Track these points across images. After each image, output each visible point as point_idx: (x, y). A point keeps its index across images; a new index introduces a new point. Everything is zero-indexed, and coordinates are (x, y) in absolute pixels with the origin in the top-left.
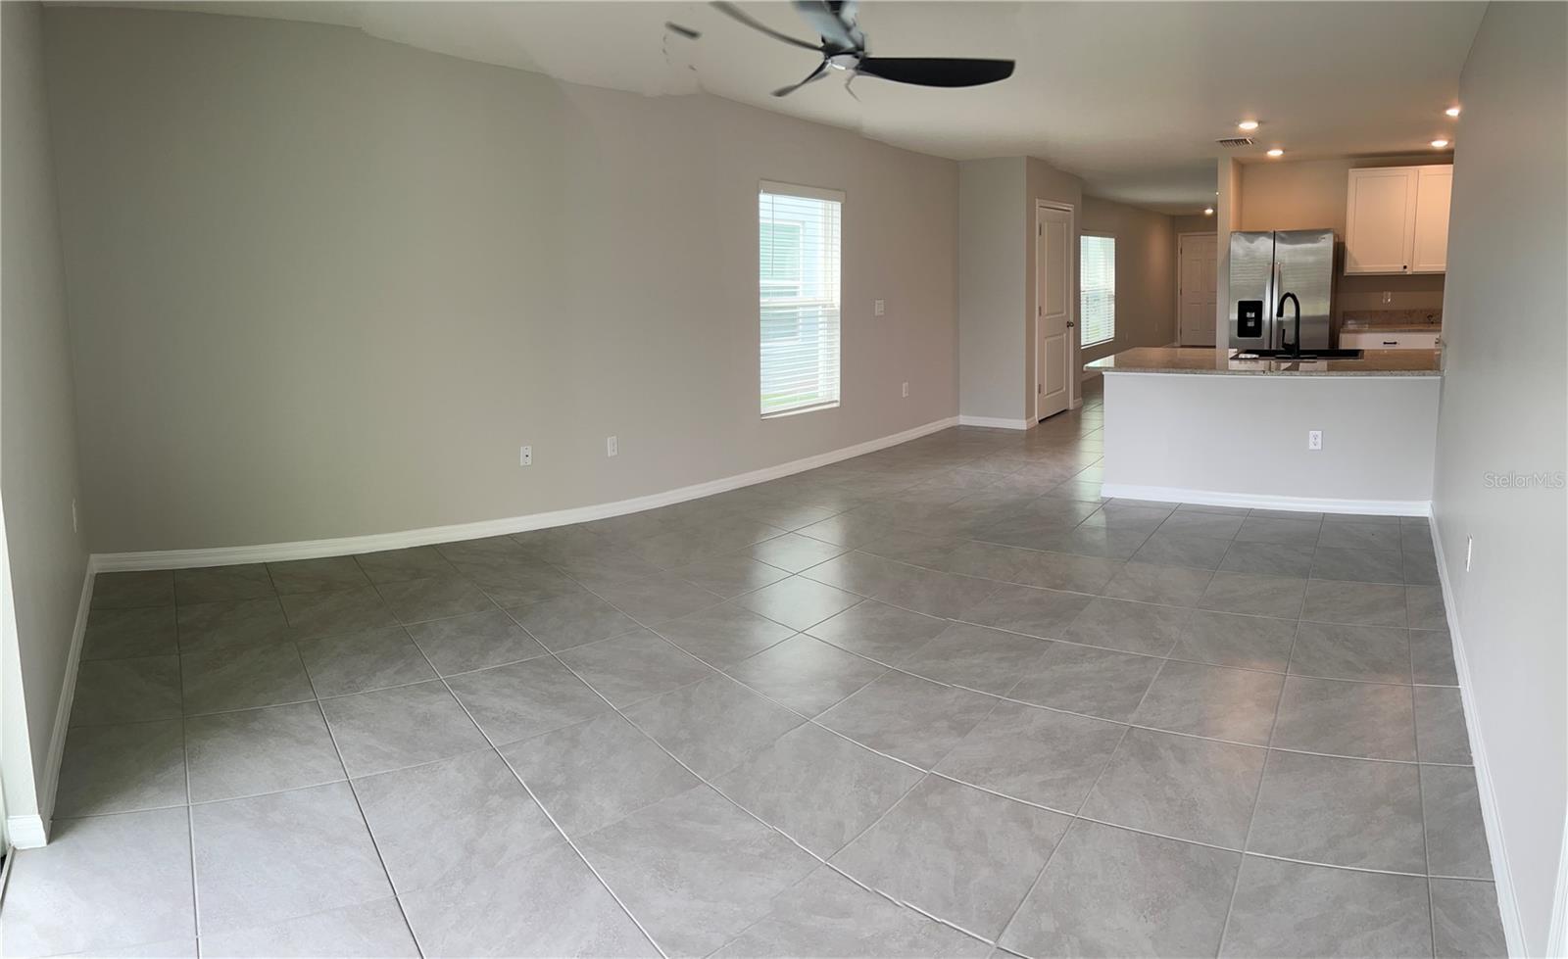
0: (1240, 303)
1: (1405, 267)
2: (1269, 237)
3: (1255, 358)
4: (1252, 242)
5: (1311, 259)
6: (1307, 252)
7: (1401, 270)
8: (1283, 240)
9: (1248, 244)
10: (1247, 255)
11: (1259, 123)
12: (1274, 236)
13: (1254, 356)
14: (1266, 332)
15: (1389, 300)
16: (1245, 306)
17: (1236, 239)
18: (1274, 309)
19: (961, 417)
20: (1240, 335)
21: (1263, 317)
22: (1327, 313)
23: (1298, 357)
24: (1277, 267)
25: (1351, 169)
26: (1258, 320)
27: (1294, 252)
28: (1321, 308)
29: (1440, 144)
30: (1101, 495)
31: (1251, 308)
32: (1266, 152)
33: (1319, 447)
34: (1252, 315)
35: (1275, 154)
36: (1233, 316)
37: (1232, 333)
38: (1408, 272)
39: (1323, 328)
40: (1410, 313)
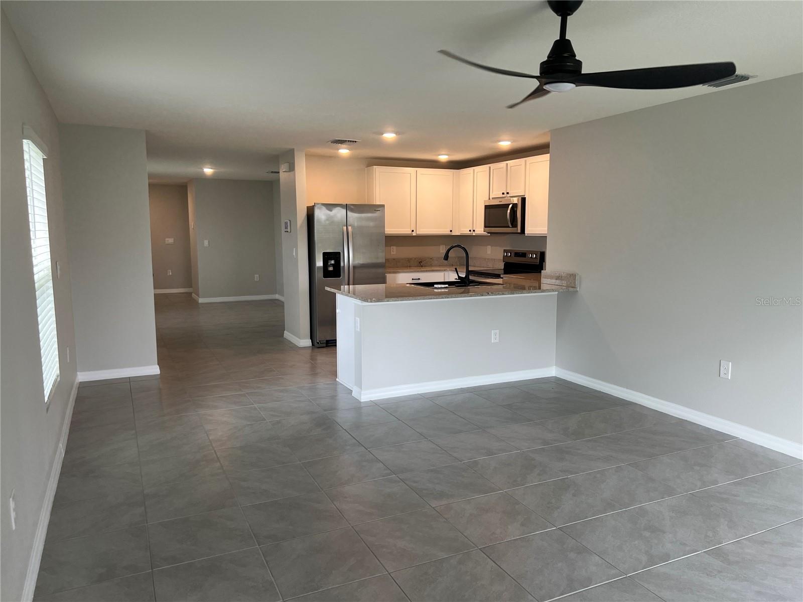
0: (324, 254)
1: (413, 231)
2: (343, 208)
3: (447, 287)
4: (331, 211)
5: (371, 224)
6: (368, 219)
7: (410, 232)
8: (352, 211)
9: (328, 212)
10: (327, 220)
11: (396, 134)
12: (346, 207)
13: (447, 286)
14: (345, 275)
15: (395, 252)
16: (327, 256)
17: (320, 208)
18: (350, 258)
19: (78, 373)
20: (325, 276)
21: (342, 264)
22: (384, 261)
23: (468, 285)
24: (350, 228)
25: (375, 167)
26: (337, 266)
27: (360, 219)
28: (379, 257)
29: (443, 158)
30: (362, 401)
31: (332, 258)
32: (338, 149)
33: (497, 341)
34: (333, 262)
35: (344, 151)
36: (319, 263)
37: (319, 275)
38: (414, 234)
39: (380, 270)
40: (409, 260)
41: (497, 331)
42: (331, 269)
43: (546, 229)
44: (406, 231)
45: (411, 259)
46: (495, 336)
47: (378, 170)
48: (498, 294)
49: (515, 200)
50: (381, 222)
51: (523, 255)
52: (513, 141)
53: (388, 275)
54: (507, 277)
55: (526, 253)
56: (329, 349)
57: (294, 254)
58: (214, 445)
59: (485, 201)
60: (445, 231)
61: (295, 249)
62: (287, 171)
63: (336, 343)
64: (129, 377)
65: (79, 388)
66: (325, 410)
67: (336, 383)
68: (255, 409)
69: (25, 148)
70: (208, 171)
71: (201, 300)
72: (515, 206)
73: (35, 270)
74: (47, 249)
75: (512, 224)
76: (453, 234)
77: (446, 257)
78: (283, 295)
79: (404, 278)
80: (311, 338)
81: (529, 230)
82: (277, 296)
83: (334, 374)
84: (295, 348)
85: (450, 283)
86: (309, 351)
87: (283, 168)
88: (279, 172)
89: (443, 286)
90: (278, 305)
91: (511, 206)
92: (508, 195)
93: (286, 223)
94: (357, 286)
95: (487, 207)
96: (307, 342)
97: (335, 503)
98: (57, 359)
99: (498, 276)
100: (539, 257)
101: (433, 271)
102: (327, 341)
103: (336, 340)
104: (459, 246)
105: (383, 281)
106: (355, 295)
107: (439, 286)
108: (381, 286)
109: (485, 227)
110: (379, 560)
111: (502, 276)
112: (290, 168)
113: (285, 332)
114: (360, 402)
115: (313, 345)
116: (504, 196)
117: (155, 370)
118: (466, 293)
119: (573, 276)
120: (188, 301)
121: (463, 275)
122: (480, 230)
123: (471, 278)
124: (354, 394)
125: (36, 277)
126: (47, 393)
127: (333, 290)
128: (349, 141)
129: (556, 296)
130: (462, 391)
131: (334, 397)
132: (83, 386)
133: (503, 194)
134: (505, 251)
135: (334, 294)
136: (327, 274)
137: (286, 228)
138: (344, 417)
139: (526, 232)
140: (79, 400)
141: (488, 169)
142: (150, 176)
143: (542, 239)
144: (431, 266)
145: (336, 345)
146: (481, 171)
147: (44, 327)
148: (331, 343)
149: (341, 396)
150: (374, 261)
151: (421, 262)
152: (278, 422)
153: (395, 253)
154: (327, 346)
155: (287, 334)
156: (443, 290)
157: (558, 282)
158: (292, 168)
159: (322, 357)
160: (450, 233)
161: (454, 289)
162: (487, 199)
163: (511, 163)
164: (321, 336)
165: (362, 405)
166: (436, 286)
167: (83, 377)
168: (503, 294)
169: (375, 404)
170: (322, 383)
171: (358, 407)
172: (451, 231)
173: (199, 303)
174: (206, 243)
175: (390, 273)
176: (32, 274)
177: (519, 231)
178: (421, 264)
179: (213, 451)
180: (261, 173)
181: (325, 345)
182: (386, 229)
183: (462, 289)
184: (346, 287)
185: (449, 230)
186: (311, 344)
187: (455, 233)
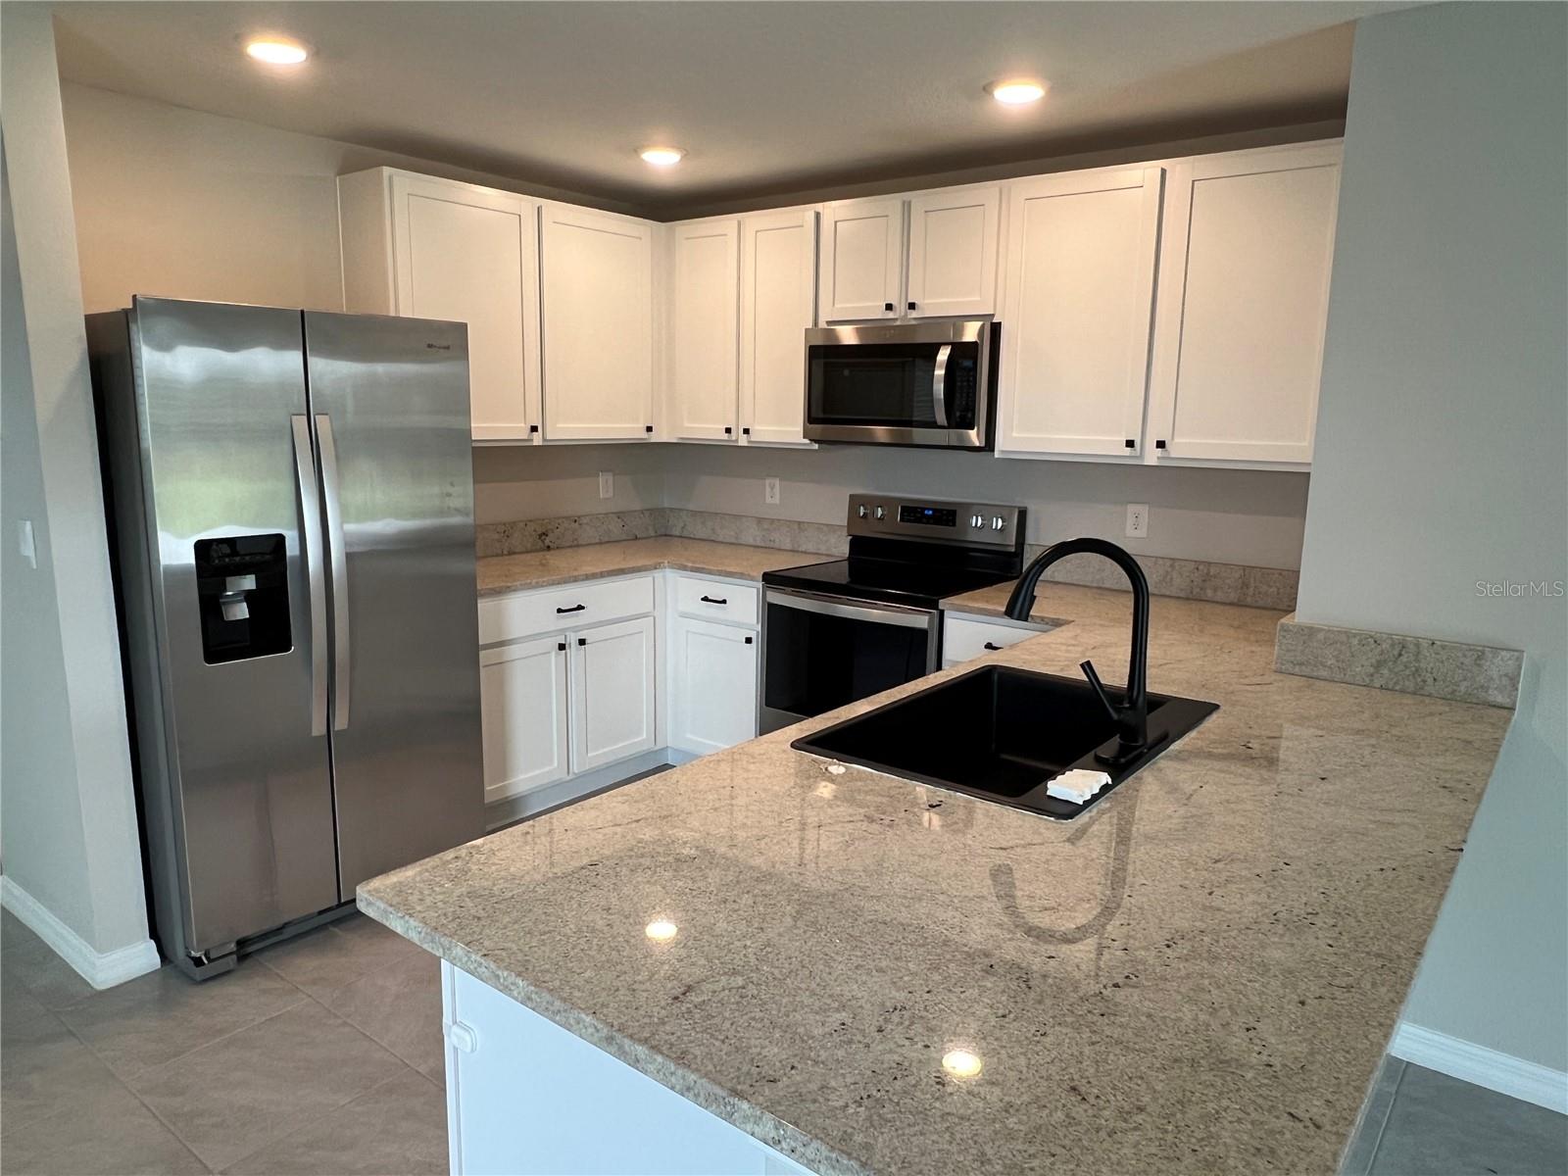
6: (403, 386)
7: (524, 434)
16: (215, 557)
20: (213, 654)
24: (323, 424)
25: (387, 170)
26: (271, 603)
27: (368, 386)
31: (243, 561)
34: (249, 583)
38: (537, 440)
42: (239, 613)
44: (511, 429)
47: (400, 186)
49: (971, 333)
51: (943, 517)
59: (806, 332)
60: (626, 428)
75: (950, 416)
76: (655, 437)
80: (154, 934)
91: (943, 355)
92: (914, 314)
95: (817, 353)
96: (143, 957)
116: (891, 315)
133: (890, 308)
136: (219, 638)
139: (1001, 444)
141: (809, 219)
160: (644, 435)
182: (475, 425)
185: (643, 425)
186: (155, 960)
187: (661, 436)
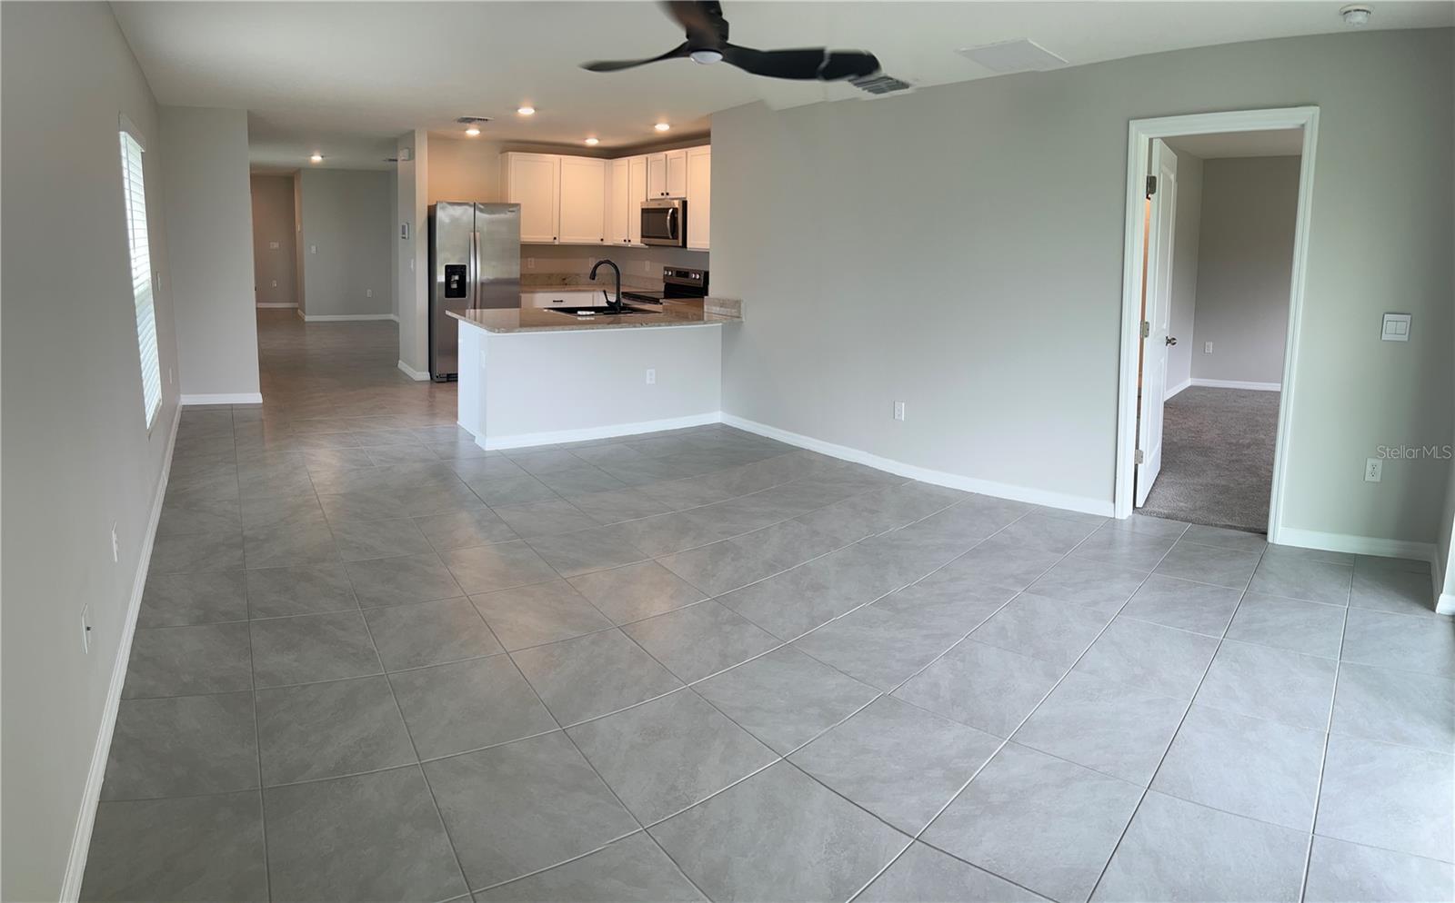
0: (447, 267)
1: (555, 238)
2: (470, 206)
3: (592, 314)
4: (456, 211)
5: (504, 228)
6: (501, 222)
7: (552, 240)
8: (481, 211)
9: (453, 212)
10: (452, 221)
11: (535, 109)
12: (475, 206)
14: (470, 292)
15: (534, 265)
16: (450, 270)
17: (443, 208)
18: (477, 272)
19: (182, 396)
20: (447, 296)
21: (468, 280)
22: (519, 276)
23: (620, 313)
24: (477, 234)
25: (510, 153)
26: (462, 282)
27: (492, 222)
28: (513, 270)
29: (592, 142)
30: (487, 449)
31: (456, 271)
32: (466, 130)
33: (654, 382)
34: (457, 278)
35: (473, 132)
36: (441, 278)
37: (440, 292)
38: (557, 242)
39: (514, 289)
40: (550, 276)
41: (653, 371)
42: (454, 286)
43: (708, 243)
44: (546, 238)
45: (552, 275)
46: (650, 377)
47: (514, 157)
48: (654, 326)
49: (677, 204)
50: (515, 225)
51: (685, 274)
52: (671, 126)
53: (523, 295)
54: (666, 302)
55: (688, 273)
56: (449, 384)
57: (412, 266)
58: (317, 489)
59: (642, 203)
60: (594, 240)
61: (412, 261)
62: (407, 158)
63: (457, 377)
64: (232, 405)
65: (182, 412)
66: (442, 459)
67: (456, 428)
68: (362, 451)
69: (122, 141)
70: (317, 158)
71: (307, 318)
72: (675, 210)
73: (135, 283)
74: (147, 258)
75: (672, 235)
76: (605, 243)
77: (593, 276)
78: (398, 315)
79: (543, 300)
80: (430, 371)
81: (692, 243)
82: (392, 317)
83: (455, 416)
84: (410, 382)
85: (598, 310)
86: (427, 386)
87: (402, 155)
88: (396, 160)
89: (588, 313)
90: (393, 327)
91: (671, 211)
92: (668, 197)
93: (403, 227)
94: (485, 310)
95: (644, 211)
96: (426, 376)
97: (450, 568)
98: (159, 382)
99: (656, 301)
100: (702, 278)
101: (579, 291)
102: (448, 375)
103: (457, 374)
104: (608, 262)
105: (517, 304)
106: (480, 322)
107: (584, 313)
108: (515, 311)
109: (643, 236)
110: (496, 637)
111: (661, 301)
112: (410, 156)
113: (400, 361)
114: (484, 452)
115: (432, 378)
116: (663, 197)
117: (257, 398)
118: (617, 323)
119: (736, 304)
120: (294, 318)
121: (613, 299)
122: (636, 240)
123: (624, 301)
124: (477, 441)
125: (136, 292)
126: (149, 418)
127: (455, 316)
128: (479, 119)
129: (720, 329)
130: (610, 441)
131: (454, 444)
132: (187, 410)
133: (662, 194)
134: (666, 269)
135: (456, 321)
136: (449, 293)
137: (404, 233)
138: (465, 468)
139: (688, 246)
140: (182, 425)
141: (645, 161)
142: (253, 167)
143: (704, 255)
144: (577, 284)
145: (457, 381)
146: (636, 163)
147: (144, 347)
148: (452, 378)
149: (463, 443)
150: (506, 276)
151: (564, 279)
152: (389, 469)
153: (533, 267)
154: (448, 381)
155: (402, 365)
156: (588, 318)
157: (723, 311)
158: (412, 156)
159: (441, 393)
160: (601, 242)
161: (602, 317)
162: (645, 200)
163: (671, 153)
164: (441, 369)
165: (487, 455)
166: (579, 313)
167: (187, 400)
168: (659, 326)
169: (501, 455)
170: (441, 425)
171: (482, 457)
172: (602, 240)
173: (305, 323)
174: (314, 248)
175: (526, 292)
176: (131, 289)
177: (680, 244)
178: (564, 282)
179: (315, 497)
180: (376, 161)
181: (445, 380)
182: (522, 236)
183: (611, 318)
184: (472, 311)
185: (599, 239)
186: (429, 378)
187: (606, 243)
